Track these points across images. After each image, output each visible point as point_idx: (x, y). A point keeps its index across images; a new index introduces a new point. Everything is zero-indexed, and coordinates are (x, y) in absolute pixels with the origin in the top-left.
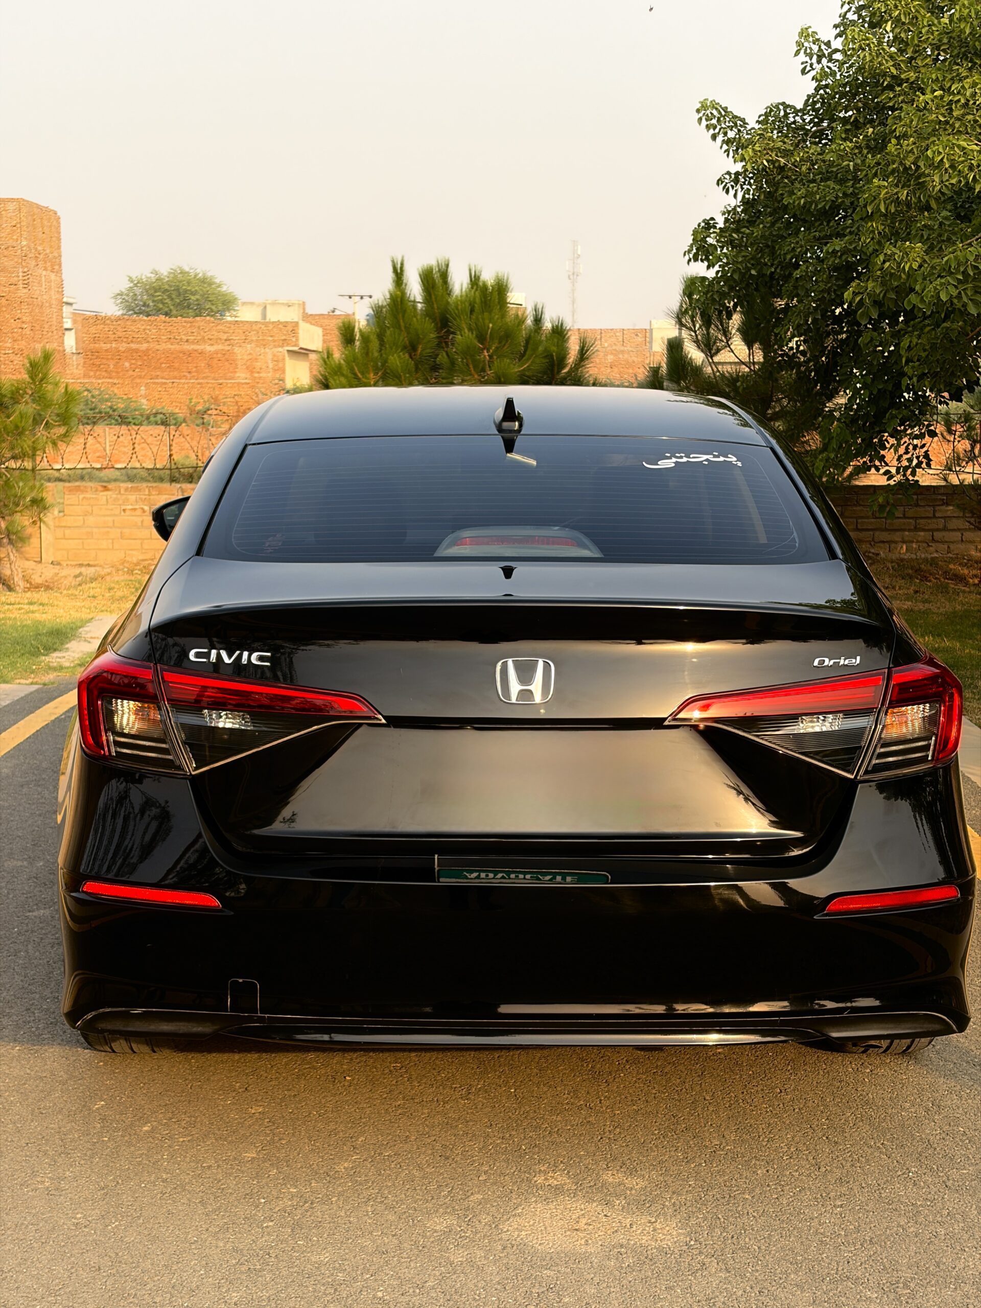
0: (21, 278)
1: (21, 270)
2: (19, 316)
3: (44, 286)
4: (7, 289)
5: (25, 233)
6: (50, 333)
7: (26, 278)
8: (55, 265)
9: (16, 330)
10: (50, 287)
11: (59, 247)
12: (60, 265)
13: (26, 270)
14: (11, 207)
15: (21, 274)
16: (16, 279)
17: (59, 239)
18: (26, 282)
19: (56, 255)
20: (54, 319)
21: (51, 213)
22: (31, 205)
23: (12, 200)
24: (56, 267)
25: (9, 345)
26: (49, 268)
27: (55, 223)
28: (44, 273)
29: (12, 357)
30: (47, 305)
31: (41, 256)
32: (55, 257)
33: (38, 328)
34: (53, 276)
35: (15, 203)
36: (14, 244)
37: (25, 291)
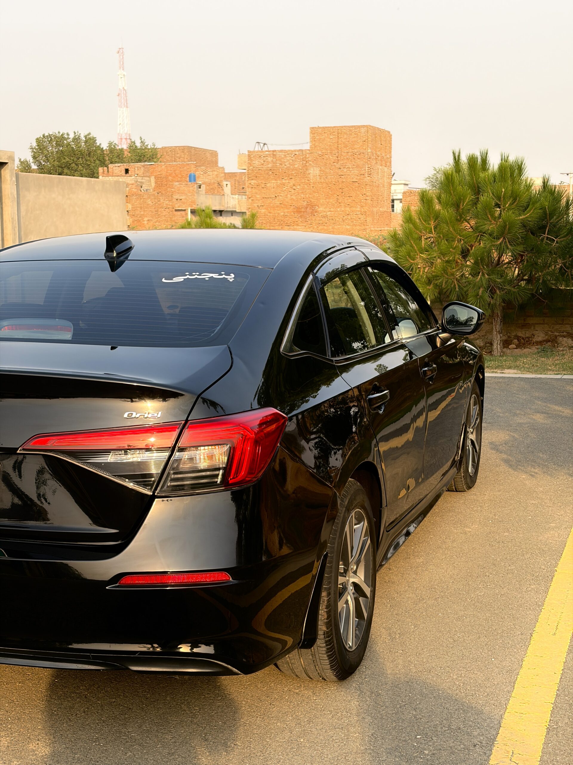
0: (367, 171)
1: (367, 166)
2: (365, 192)
3: (380, 175)
4: (359, 177)
5: (370, 145)
6: (383, 202)
7: (369, 171)
8: (387, 162)
9: (362, 201)
10: (384, 176)
11: (390, 152)
12: (390, 163)
13: (370, 166)
14: (363, 130)
15: (367, 168)
16: (364, 171)
17: (391, 148)
18: (369, 173)
19: (388, 156)
20: (385, 194)
21: (386, 133)
22: (374, 128)
23: (364, 126)
24: (388, 164)
25: (358, 209)
26: (384, 165)
27: (388, 138)
28: (381, 167)
29: (360, 216)
30: (382, 186)
31: (379, 158)
32: (388, 158)
33: (375, 199)
34: (386, 169)
35: (365, 128)
36: (364, 151)
37: (369, 178)
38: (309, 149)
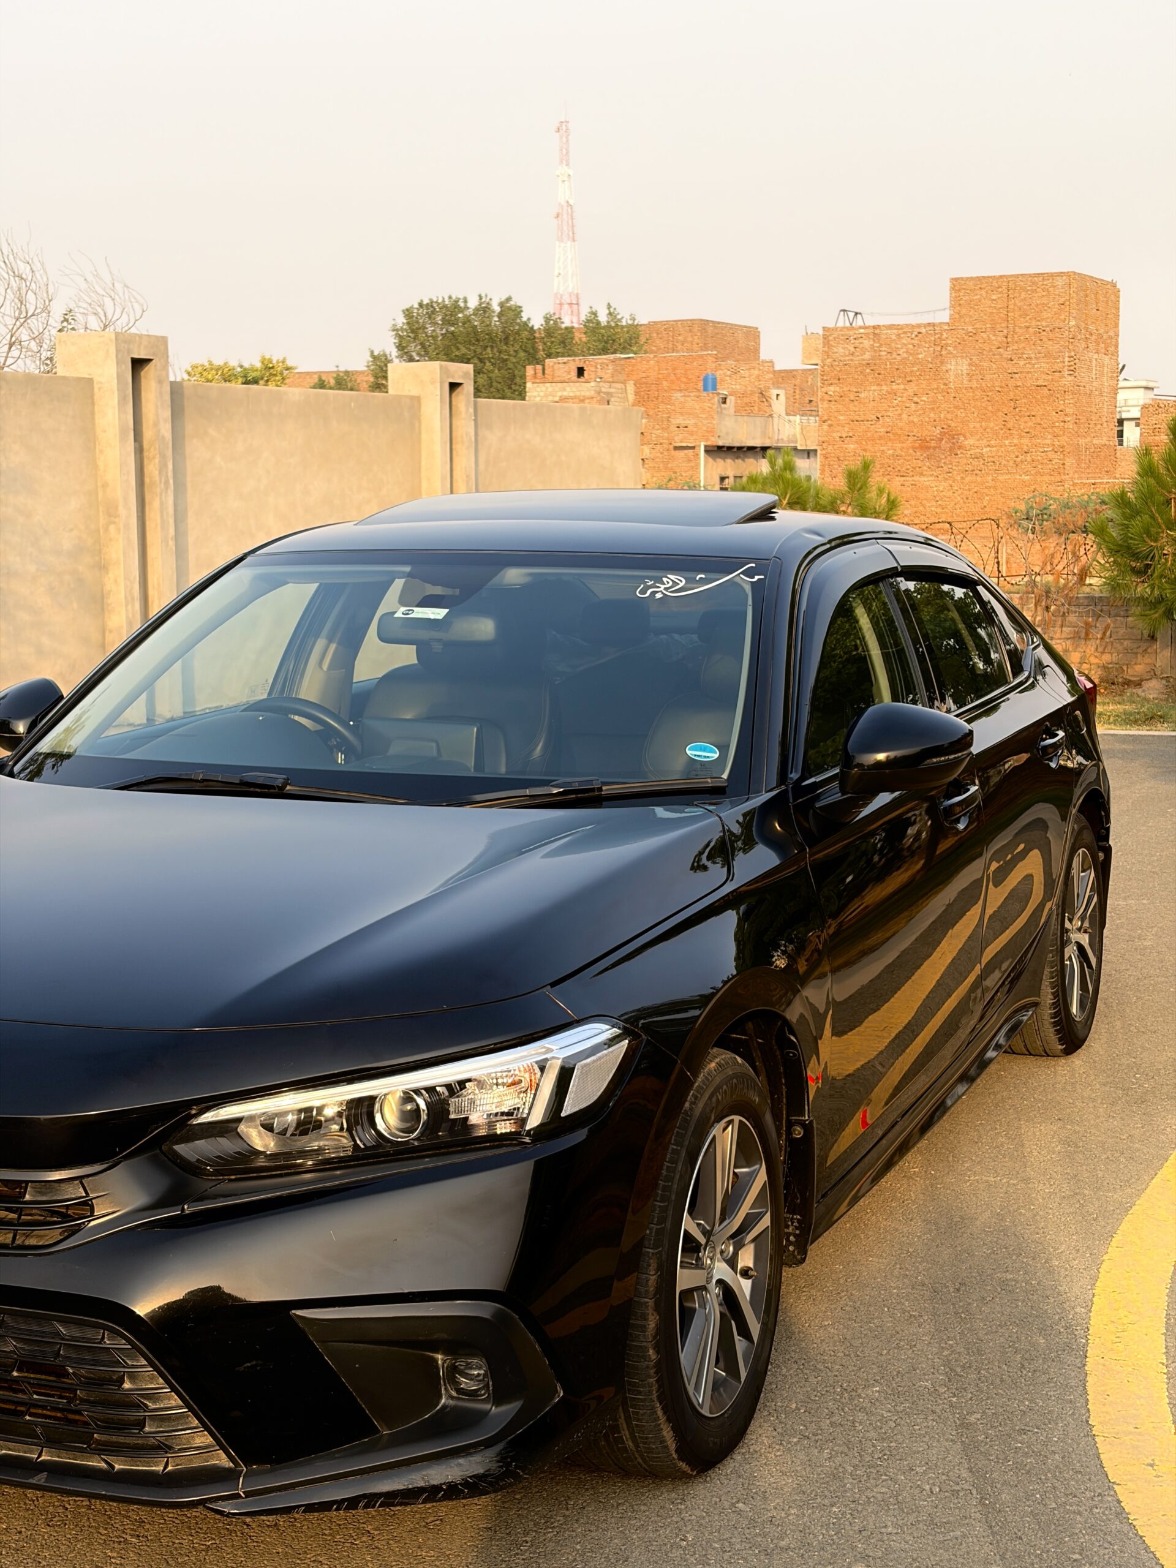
0: (1066, 363)
1: (1067, 354)
2: (1062, 407)
3: (1094, 372)
4: (1050, 377)
5: (1074, 311)
6: (1099, 426)
7: (1072, 363)
8: (1110, 344)
9: (1057, 424)
10: (1102, 373)
11: (1117, 325)
12: (1117, 346)
13: (1073, 354)
14: (1060, 282)
15: (1067, 359)
16: (1060, 365)
17: (1117, 316)
18: (1072, 368)
19: (1112, 334)
20: (1105, 410)
21: (1109, 286)
22: (1082, 277)
23: (1061, 274)
24: (1112, 349)
25: (1048, 441)
26: (1103, 351)
27: (1113, 298)
28: (1096, 356)
29: (1051, 455)
30: (1097, 393)
31: (1093, 337)
32: (1111, 338)
33: (1083, 420)
34: (1106, 359)
35: (1064, 278)
36: (1061, 325)
37: (1070, 378)
38: (948, 321)
